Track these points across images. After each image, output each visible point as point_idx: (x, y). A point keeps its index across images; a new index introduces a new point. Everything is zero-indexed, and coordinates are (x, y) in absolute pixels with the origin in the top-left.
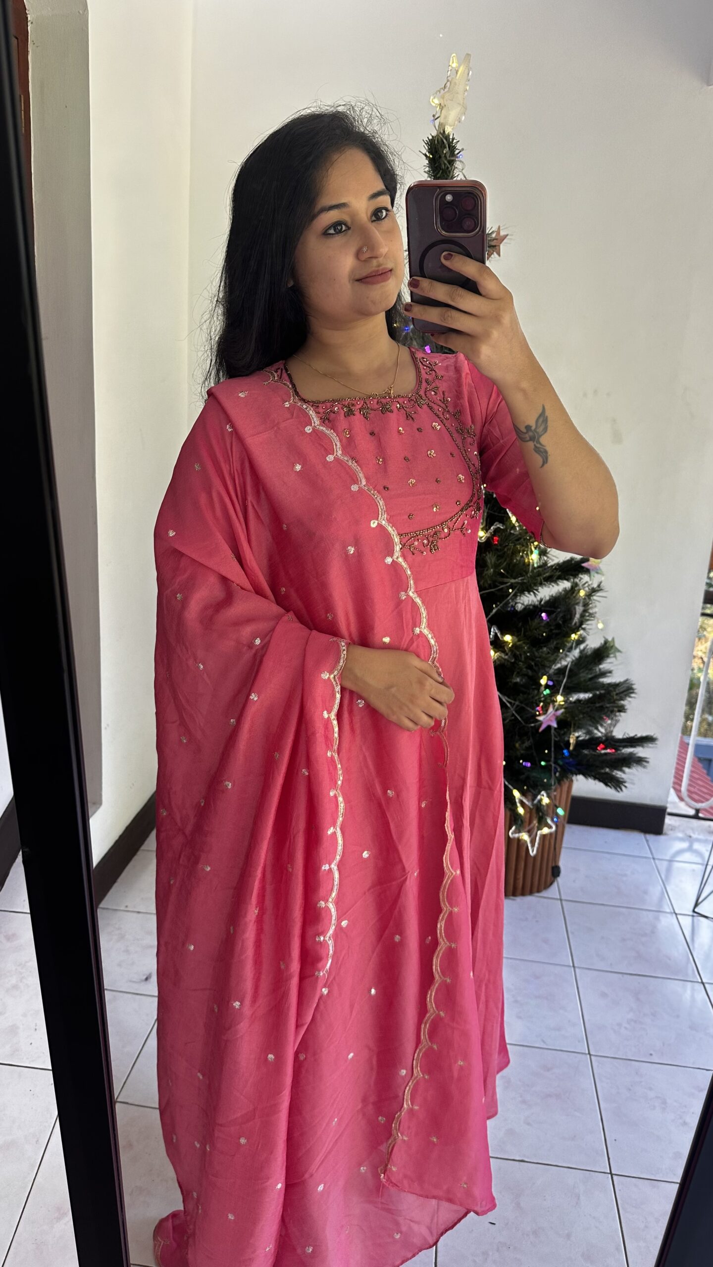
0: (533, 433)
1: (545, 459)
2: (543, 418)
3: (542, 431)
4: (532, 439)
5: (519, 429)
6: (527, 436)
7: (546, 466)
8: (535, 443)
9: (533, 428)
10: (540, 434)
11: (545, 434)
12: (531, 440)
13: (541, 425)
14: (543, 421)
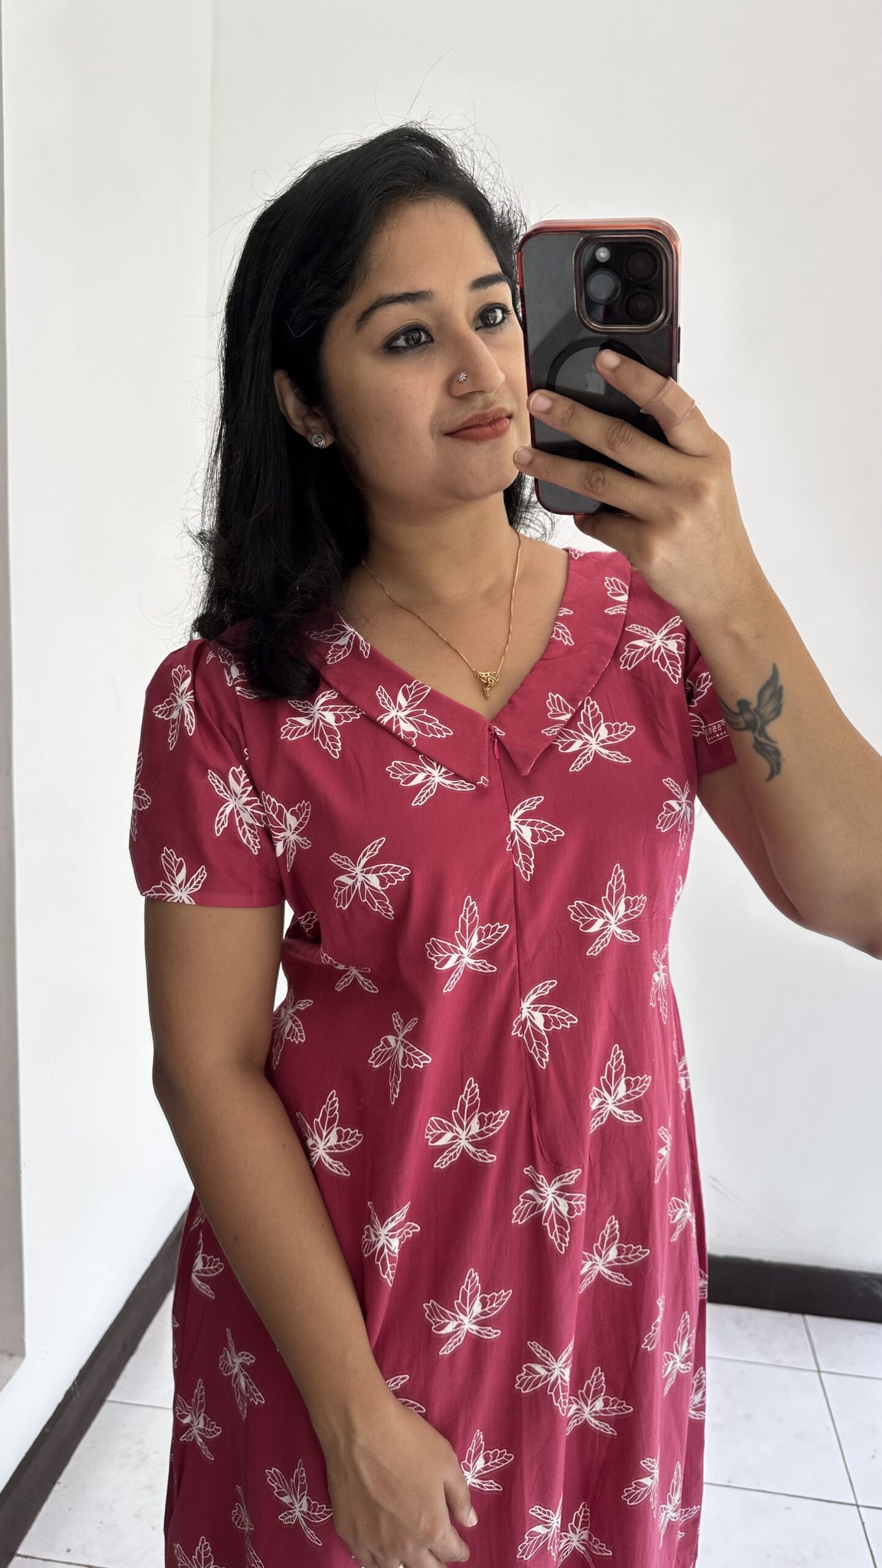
0: (753, 714)
1: (774, 764)
2: (773, 689)
3: (774, 710)
4: (751, 726)
5: (727, 707)
6: (741, 721)
7: (777, 778)
8: (757, 734)
9: (754, 705)
10: (766, 719)
11: (779, 718)
12: (747, 728)
13: (769, 701)
14: (772, 696)
